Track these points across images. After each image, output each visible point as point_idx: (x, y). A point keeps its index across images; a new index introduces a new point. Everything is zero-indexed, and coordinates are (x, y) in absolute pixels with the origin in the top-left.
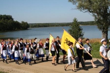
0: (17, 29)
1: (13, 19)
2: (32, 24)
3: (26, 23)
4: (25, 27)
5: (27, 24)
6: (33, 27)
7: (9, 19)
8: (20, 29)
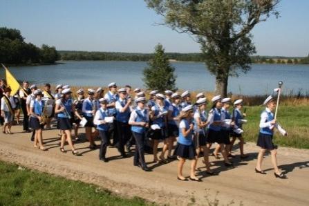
0: (30, 60)
1: (22, 39)
2: (66, 53)
3: (53, 49)
4: (49, 57)
5: (55, 51)
6: (68, 59)
7: (13, 39)
8: (38, 62)
